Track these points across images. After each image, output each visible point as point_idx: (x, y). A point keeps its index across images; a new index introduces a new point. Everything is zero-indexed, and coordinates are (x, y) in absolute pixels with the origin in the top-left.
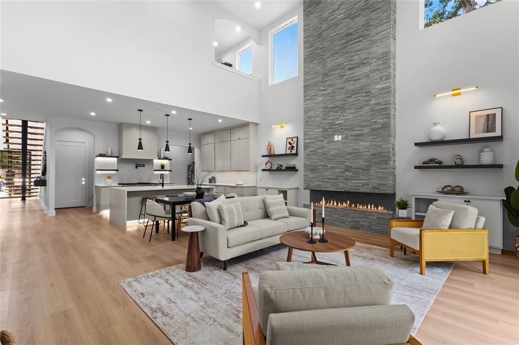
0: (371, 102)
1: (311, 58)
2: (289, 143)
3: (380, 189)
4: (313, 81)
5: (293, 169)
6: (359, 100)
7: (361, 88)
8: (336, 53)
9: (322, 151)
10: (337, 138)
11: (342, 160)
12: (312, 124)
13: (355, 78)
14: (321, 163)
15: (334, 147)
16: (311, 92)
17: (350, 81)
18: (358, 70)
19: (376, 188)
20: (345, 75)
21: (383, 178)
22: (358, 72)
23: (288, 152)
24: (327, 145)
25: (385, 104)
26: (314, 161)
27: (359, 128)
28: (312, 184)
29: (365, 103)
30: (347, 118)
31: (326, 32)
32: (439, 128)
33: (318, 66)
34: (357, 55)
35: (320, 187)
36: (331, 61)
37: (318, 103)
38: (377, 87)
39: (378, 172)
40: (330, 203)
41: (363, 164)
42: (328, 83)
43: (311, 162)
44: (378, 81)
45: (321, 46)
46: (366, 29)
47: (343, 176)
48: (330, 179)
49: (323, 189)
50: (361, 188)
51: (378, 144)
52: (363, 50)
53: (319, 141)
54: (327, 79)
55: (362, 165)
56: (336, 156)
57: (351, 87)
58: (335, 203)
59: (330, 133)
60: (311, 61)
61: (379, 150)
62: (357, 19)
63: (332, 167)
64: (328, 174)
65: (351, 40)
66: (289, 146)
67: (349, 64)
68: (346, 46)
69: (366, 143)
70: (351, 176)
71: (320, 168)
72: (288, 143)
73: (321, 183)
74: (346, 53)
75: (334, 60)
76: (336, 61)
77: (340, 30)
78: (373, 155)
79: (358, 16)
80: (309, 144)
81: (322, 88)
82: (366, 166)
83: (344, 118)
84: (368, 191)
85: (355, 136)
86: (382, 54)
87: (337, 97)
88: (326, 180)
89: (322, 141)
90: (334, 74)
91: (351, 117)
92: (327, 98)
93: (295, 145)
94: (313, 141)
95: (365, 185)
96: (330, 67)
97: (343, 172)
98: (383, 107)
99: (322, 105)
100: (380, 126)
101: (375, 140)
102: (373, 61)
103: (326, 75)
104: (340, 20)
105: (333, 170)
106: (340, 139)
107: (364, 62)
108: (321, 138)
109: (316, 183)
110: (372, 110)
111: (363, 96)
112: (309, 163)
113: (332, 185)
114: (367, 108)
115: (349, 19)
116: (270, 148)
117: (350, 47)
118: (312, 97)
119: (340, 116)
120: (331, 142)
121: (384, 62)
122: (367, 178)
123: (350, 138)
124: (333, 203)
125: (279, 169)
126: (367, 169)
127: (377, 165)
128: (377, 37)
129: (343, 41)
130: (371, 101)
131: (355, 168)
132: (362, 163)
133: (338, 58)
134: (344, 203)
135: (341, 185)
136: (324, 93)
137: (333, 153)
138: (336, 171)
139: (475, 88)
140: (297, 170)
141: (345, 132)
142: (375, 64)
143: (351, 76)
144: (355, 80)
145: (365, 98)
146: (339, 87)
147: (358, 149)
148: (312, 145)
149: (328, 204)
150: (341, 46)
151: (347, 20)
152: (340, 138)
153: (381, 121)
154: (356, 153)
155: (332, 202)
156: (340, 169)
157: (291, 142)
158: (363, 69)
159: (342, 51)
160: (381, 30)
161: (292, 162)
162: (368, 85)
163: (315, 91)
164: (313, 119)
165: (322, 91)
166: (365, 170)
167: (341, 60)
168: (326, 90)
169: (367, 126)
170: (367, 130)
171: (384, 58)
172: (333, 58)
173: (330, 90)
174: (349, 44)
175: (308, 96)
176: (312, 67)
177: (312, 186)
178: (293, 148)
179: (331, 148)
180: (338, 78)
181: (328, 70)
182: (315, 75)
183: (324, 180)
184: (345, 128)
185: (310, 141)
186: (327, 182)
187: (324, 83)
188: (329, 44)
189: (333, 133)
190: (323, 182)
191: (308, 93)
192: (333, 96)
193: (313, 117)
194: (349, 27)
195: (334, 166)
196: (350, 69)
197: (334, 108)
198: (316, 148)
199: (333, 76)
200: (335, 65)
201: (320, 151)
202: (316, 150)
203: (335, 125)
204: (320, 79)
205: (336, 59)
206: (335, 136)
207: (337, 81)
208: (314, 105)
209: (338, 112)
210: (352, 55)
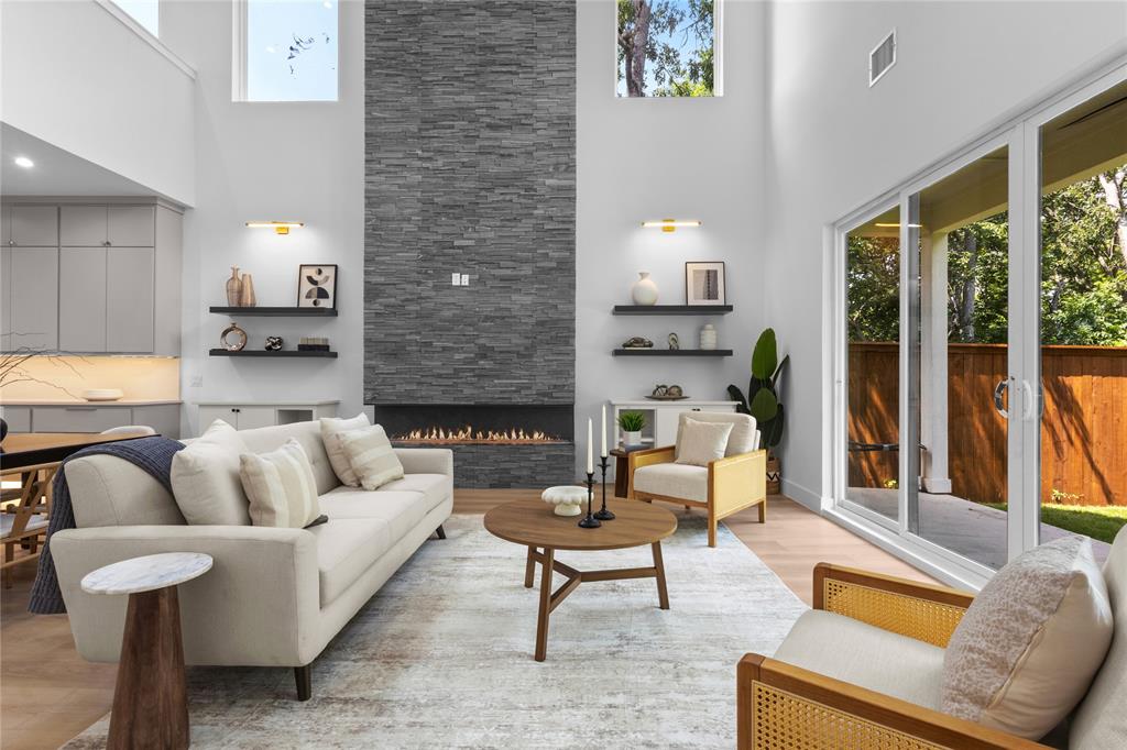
0: (536, 212)
1: (389, 67)
2: (310, 279)
3: (554, 395)
4: (392, 128)
5: (318, 351)
6: (511, 201)
7: (517, 177)
8: (457, 79)
9: (418, 308)
10: (460, 279)
11: (470, 331)
12: (391, 238)
13: (502, 152)
14: (416, 337)
15: (451, 300)
16: (389, 155)
17: (490, 153)
18: (508, 134)
19: (544, 395)
20: (478, 137)
21: (561, 372)
22: (509, 139)
23: (307, 303)
24: (434, 293)
25: (563, 222)
26: (394, 332)
27: (510, 264)
28: (389, 390)
29: (526, 211)
30: (482, 235)
31: (430, 18)
32: (648, 282)
33: (407, 94)
34: (507, 100)
35: (412, 397)
36: (444, 93)
37: (409, 187)
38: (549, 182)
39: (552, 361)
40: (431, 434)
41: (519, 342)
42: (436, 144)
43: (386, 335)
44: (551, 170)
45: (415, 49)
46: (528, 53)
47: (473, 370)
48: (439, 376)
49: (420, 402)
50: (516, 395)
51: (550, 301)
52: (520, 94)
53: (411, 282)
54: (431, 133)
55: (517, 345)
56: (455, 320)
57: (492, 167)
58: (442, 434)
59: (440, 265)
60: (387, 75)
61: (553, 314)
62: (507, 22)
63: (445, 349)
64: (435, 364)
65: (493, 63)
66: (307, 286)
67: (489, 115)
68: (483, 72)
69: (525, 298)
70: (491, 370)
71: (414, 348)
72: (305, 280)
73: (415, 387)
74: (482, 87)
75: (450, 93)
76: (457, 98)
77: (464, 28)
78: (541, 323)
79: (509, 16)
80: (382, 288)
81: (419, 152)
82: (527, 348)
83: (476, 235)
84: (530, 401)
85: (501, 280)
86: (559, 118)
87: (457, 184)
88: (429, 380)
89: (419, 283)
90: (452, 127)
91: (492, 235)
92: (434, 181)
93: (329, 287)
94: (394, 280)
95: (522, 388)
96: (440, 107)
97: (473, 361)
98: (561, 226)
99: (419, 194)
100: (554, 265)
101: (542, 293)
102: (539, 125)
103: (434, 123)
104: (468, 7)
105: (447, 355)
106: (467, 284)
107: (523, 121)
108: (415, 274)
109: (402, 388)
110: (538, 228)
111: (519, 195)
112: (382, 336)
113: (444, 392)
114: (527, 224)
115: (488, 14)
116: (238, 287)
117: (492, 77)
118: (392, 169)
119: (466, 228)
120: (443, 288)
121: (563, 135)
122: (526, 373)
123: (489, 283)
124: (438, 435)
125: (274, 350)
126: (526, 354)
127: (547, 347)
128: (548, 79)
129: (476, 59)
130: (536, 208)
131: (501, 352)
132: (516, 340)
133: (463, 93)
134: (461, 433)
135: (467, 391)
136: (424, 165)
137: (447, 314)
138: (457, 356)
139: (697, 224)
140: (335, 355)
141: (477, 267)
142: (544, 134)
143: (491, 143)
144: (502, 155)
145: (523, 201)
146: (463, 160)
147: (509, 310)
148: (389, 290)
149: (427, 437)
150: (468, 66)
151: (484, 13)
152: (466, 279)
153: (556, 255)
154: (503, 318)
155: (435, 432)
156: (465, 352)
157: (316, 277)
158: (518, 136)
159: (472, 79)
160: (556, 67)
161: (316, 332)
162: (531, 173)
163: (400, 155)
164: (394, 225)
165: (420, 159)
166: (524, 356)
167: (468, 99)
168: (430, 159)
169: (527, 261)
170: (527, 270)
171: (561, 128)
172: (450, 89)
173: (440, 162)
174: (489, 69)
175: (380, 163)
176: (390, 90)
177: (388, 394)
178: (322, 294)
179: (443, 301)
180: (462, 139)
181: (437, 113)
182: (399, 114)
183: (423, 380)
184: (477, 258)
185: (382, 279)
186: (431, 384)
187: (426, 141)
188: (437, 50)
189: (448, 266)
190: (419, 383)
191: (379, 155)
192: (448, 178)
193: (393, 220)
194: (488, 31)
195: (451, 345)
196: (490, 126)
197: (452, 207)
198: (403, 298)
199: (449, 131)
200: (454, 105)
201: (412, 307)
202: (400, 303)
203: (453, 248)
204: (414, 128)
205: (458, 94)
206: (454, 275)
207: (458, 146)
208: (395, 188)
209: (460, 218)
210: (495, 98)
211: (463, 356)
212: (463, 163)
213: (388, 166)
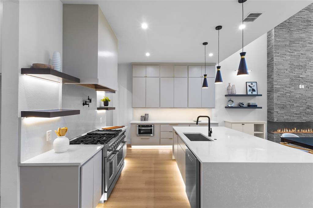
2: (249, 86)
4: (282, 43)
5: (255, 107)
8: (300, 30)
9: (290, 95)
10: (302, 86)
11: (304, 101)
12: (282, 75)
14: (290, 103)
15: (299, 92)
16: (280, 51)
17: (309, 51)
20: (306, 46)
23: (249, 93)
24: (294, 91)
26: (283, 101)
30: (307, 74)
33: (286, 34)
35: (288, 120)
36: (296, 34)
37: (287, 60)
42: (294, 48)
47: (305, 112)
48: (296, 114)
49: (290, 121)
53: (288, 87)
54: (293, 45)
56: (300, 98)
57: (310, 55)
59: (296, 82)
60: (280, 28)
63: (297, 106)
64: (294, 110)
65: (310, 25)
66: (249, 88)
67: (309, 40)
68: (307, 28)
70: (311, 112)
71: (289, 106)
73: (289, 117)
74: (307, 32)
76: (300, 35)
80: (279, 89)
81: (289, 50)
83: (305, 74)
87: (300, 59)
88: (293, 115)
89: (290, 88)
90: (299, 43)
91: (310, 74)
92: (293, 58)
93: (255, 88)
94: (283, 87)
96: (295, 38)
97: (305, 110)
99: (289, 62)
103: (294, 42)
105: (298, 108)
106: (304, 88)
108: (289, 85)
109: (285, 117)
112: (280, 103)
113: (297, 118)
115: (308, 11)
116: (230, 89)
117: (310, 29)
119: (303, 72)
120: (297, 89)
123: (310, 88)
129: (305, 24)
133: (302, 34)
135: (304, 118)
136: (291, 54)
137: (298, 96)
138: (301, 108)
140: (261, 108)
141: (306, 83)
143: (310, 48)
146: (302, 53)
148: (281, 90)
150: (303, 26)
151: (307, 11)
152: (303, 87)
157: (251, 86)
159: (304, 30)
161: (252, 101)
163: (284, 51)
164: (282, 71)
165: (290, 52)
167: (303, 35)
168: (293, 52)
172: (298, 33)
173: (296, 53)
174: (309, 27)
175: (278, 53)
176: (281, 33)
177: (281, 119)
178: (254, 90)
179: (297, 93)
180: (301, 47)
181: (294, 39)
182: (284, 39)
183: (291, 115)
184: (306, 80)
185: (279, 87)
186: (294, 116)
187: (291, 47)
188: (295, 21)
189: (297, 83)
190: (290, 116)
191: (278, 51)
192: (298, 58)
193: (282, 69)
194: (309, 16)
195: (299, 105)
196: (309, 43)
197: (299, 66)
198: (285, 92)
199: (297, 44)
200: (299, 37)
201: (288, 94)
202: (284, 93)
203: (299, 77)
204: (288, 43)
205: (300, 34)
206: (300, 85)
207: (300, 49)
208: (283, 61)
209: (301, 69)
210: (310, 35)
211: (302, 108)
212: (302, 54)
213: (281, 54)
